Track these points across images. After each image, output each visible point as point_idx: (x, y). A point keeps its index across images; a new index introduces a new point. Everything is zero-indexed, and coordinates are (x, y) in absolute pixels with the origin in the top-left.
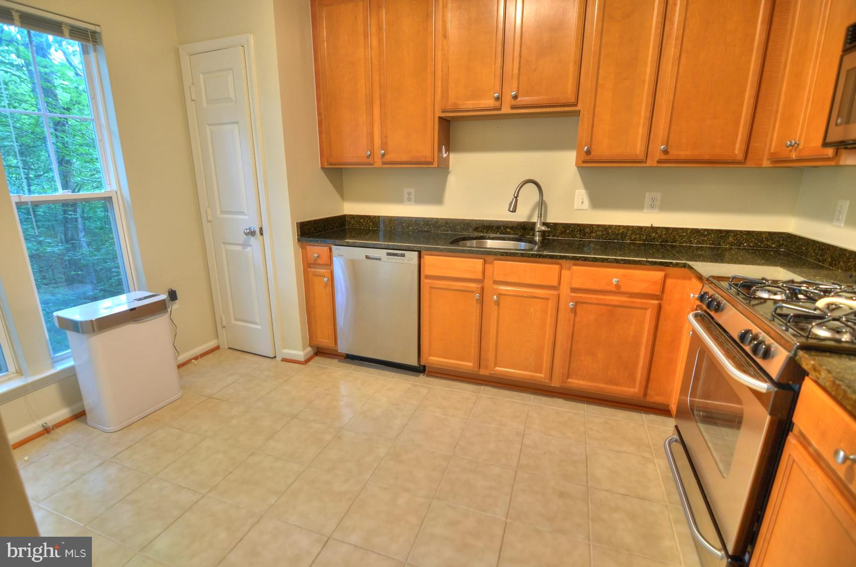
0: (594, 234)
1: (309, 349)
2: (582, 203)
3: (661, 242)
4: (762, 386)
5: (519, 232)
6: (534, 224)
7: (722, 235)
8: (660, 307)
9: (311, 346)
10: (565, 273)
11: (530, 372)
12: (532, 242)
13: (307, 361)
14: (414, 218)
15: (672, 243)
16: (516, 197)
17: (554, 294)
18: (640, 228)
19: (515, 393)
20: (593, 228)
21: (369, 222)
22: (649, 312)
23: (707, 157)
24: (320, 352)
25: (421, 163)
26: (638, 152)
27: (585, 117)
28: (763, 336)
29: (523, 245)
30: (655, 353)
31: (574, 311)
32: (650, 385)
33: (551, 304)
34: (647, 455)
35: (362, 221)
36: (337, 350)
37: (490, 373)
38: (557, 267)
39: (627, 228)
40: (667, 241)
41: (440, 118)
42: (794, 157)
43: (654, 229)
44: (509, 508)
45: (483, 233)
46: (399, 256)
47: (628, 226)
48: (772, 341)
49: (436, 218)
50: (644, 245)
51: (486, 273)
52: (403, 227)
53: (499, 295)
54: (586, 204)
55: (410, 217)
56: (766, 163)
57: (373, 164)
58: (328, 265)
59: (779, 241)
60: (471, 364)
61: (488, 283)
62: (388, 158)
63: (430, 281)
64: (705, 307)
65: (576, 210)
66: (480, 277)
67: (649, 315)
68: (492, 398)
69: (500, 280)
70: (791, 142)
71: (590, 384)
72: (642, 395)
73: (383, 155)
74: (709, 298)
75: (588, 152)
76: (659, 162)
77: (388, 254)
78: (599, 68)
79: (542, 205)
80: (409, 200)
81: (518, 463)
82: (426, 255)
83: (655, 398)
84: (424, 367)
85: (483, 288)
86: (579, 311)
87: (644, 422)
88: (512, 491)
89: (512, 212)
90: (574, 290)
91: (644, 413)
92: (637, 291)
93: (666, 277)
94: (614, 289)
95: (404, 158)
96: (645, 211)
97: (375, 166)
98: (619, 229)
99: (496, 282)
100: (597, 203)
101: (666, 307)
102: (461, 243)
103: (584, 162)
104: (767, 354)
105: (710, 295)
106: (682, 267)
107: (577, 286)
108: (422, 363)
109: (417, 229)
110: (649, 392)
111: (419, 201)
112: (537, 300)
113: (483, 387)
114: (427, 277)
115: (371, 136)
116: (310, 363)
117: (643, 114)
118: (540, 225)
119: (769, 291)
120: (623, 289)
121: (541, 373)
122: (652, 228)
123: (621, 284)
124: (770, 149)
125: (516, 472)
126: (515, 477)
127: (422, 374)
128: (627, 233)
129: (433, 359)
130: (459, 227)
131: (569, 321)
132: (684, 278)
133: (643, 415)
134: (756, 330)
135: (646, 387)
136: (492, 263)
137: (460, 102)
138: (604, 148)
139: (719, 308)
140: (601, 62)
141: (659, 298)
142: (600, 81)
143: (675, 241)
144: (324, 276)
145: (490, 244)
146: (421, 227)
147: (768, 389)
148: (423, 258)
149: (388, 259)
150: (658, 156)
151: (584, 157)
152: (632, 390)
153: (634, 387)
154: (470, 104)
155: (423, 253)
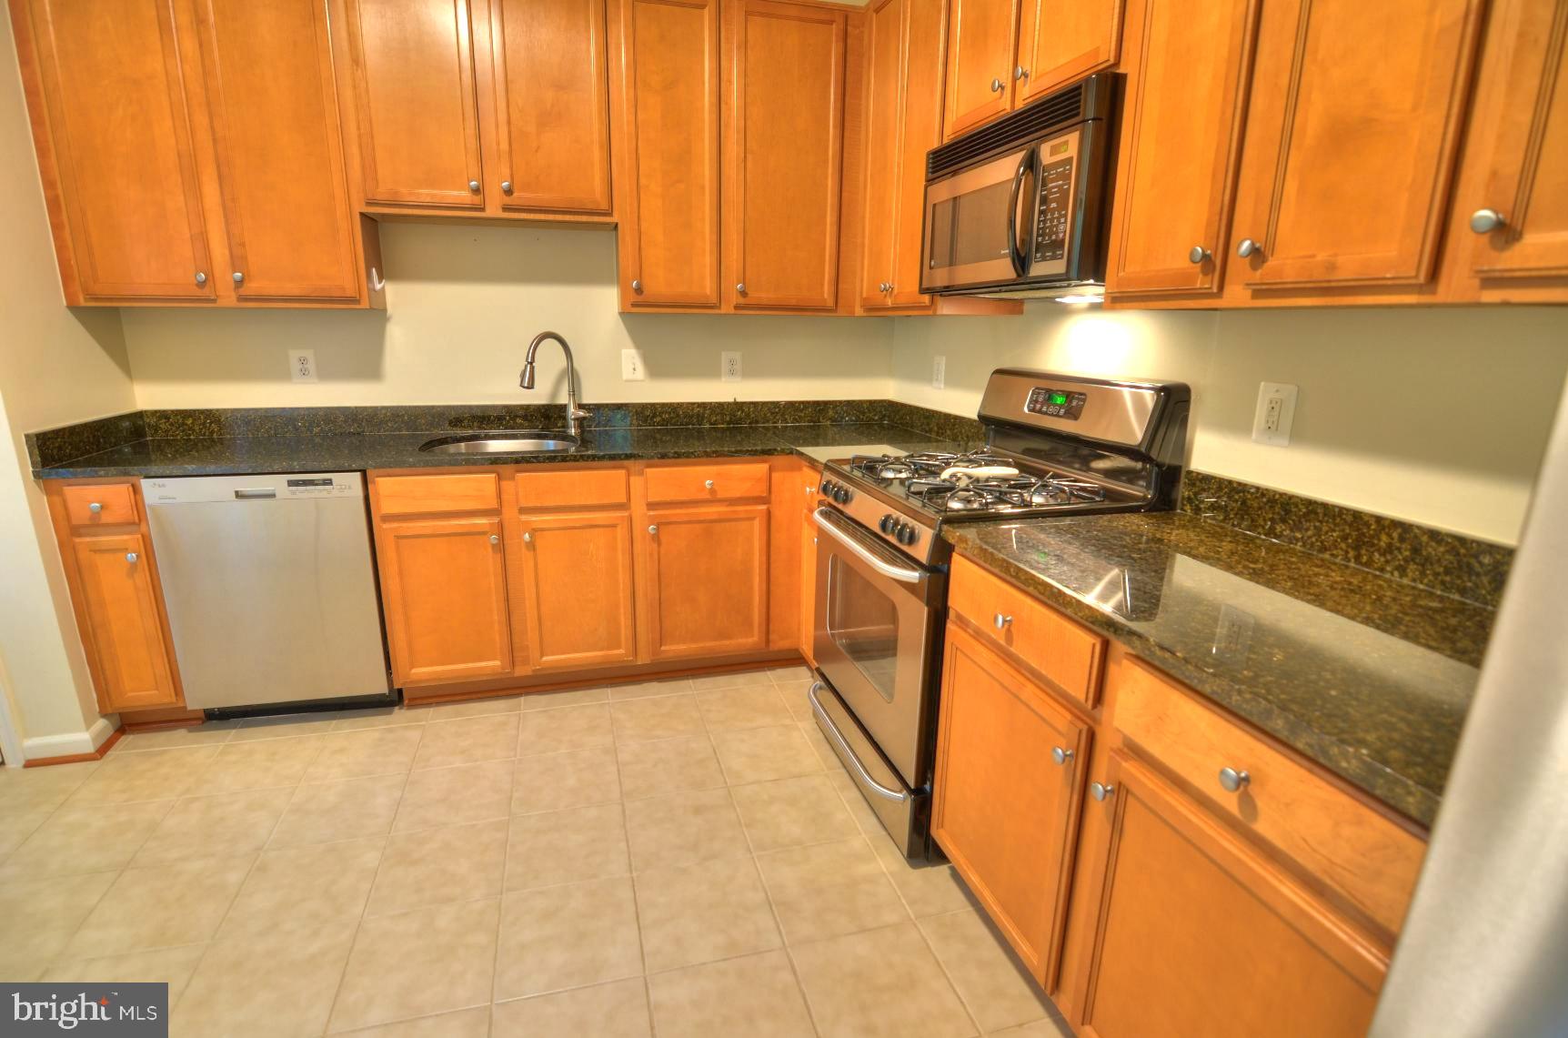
0: (658, 419)
1: (101, 723)
2: (634, 369)
3: (750, 423)
4: (912, 576)
5: (538, 423)
6: (564, 408)
7: (820, 408)
8: (769, 513)
9: (104, 715)
10: (635, 481)
11: (602, 650)
12: (564, 437)
13: (103, 750)
14: (320, 408)
15: (763, 423)
16: (531, 363)
17: (623, 517)
18: (721, 405)
19: (579, 694)
20: (656, 409)
21: (211, 423)
22: (757, 523)
23: (793, 302)
24: (130, 725)
25: (331, 300)
26: (708, 293)
27: (626, 232)
28: (904, 518)
29: (551, 445)
30: (772, 579)
31: (656, 538)
32: (771, 627)
33: (621, 532)
34: (788, 722)
35: (189, 421)
36: (185, 707)
37: (533, 671)
38: (622, 472)
39: (703, 405)
40: (757, 422)
41: (362, 214)
42: (890, 303)
43: (739, 406)
44: (629, 858)
45: (472, 428)
46: (317, 485)
47: (704, 403)
48: (915, 522)
49: (371, 407)
50: (728, 429)
51: (505, 497)
52: (296, 429)
53: (534, 532)
54: (640, 373)
55: (312, 408)
56: (859, 311)
57: (214, 301)
58: (134, 523)
59: (881, 412)
60: (498, 663)
61: (510, 513)
62: (252, 287)
63: (395, 525)
64: (831, 500)
65: (627, 381)
66: (494, 504)
67: (757, 526)
68: (544, 711)
69: (531, 505)
70: (885, 286)
71: (694, 646)
72: (764, 644)
73: (239, 283)
74: (834, 487)
75: (639, 291)
76: (737, 307)
77: (291, 483)
78: (637, 159)
79: (571, 376)
80: (304, 372)
81: (621, 792)
82: (377, 477)
83: (780, 644)
84: (400, 691)
85: (501, 525)
86: (664, 539)
87: (771, 681)
88: (626, 832)
89: (528, 388)
90: (651, 506)
91: (769, 670)
92: (738, 495)
93: (771, 470)
94: (708, 497)
95: (292, 288)
96: (723, 379)
97: (220, 303)
98: (693, 409)
99: (523, 511)
100: (656, 369)
101: (778, 513)
102: (437, 449)
103: (634, 305)
104: (912, 539)
105: (833, 483)
106: (788, 454)
107: (657, 499)
108: (396, 686)
109: (330, 430)
110: (772, 637)
111: (327, 373)
112: (596, 530)
113: (522, 699)
114: (388, 518)
115: (202, 240)
116: (112, 753)
117: (707, 236)
118: (575, 408)
119: (894, 470)
120: (720, 495)
121: (619, 647)
122: (736, 403)
123: (716, 488)
124: (861, 293)
125: (623, 805)
126: (624, 811)
127: (397, 708)
128: (703, 414)
129: (421, 672)
131: (651, 555)
132: (793, 468)
133: (768, 673)
134: (896, 514)
135: (768, 632)
136: (513, 478)
137: (403, 190)
138: (659, 284)
139: (847, 499)
140: (640, 151)
141: (765, 500)
142: (643, 181)
143: (768, 421)
144: (126, 550)
145: (496, 446)
146: (340, 426)
147: (920, 577)
148: (374, 482)
149: (294, 493)
150: (736, 299)
151: (633, 298)
152: (748, 641)
153: (753, 636)
154: (426, 194)
155: (369, 473)
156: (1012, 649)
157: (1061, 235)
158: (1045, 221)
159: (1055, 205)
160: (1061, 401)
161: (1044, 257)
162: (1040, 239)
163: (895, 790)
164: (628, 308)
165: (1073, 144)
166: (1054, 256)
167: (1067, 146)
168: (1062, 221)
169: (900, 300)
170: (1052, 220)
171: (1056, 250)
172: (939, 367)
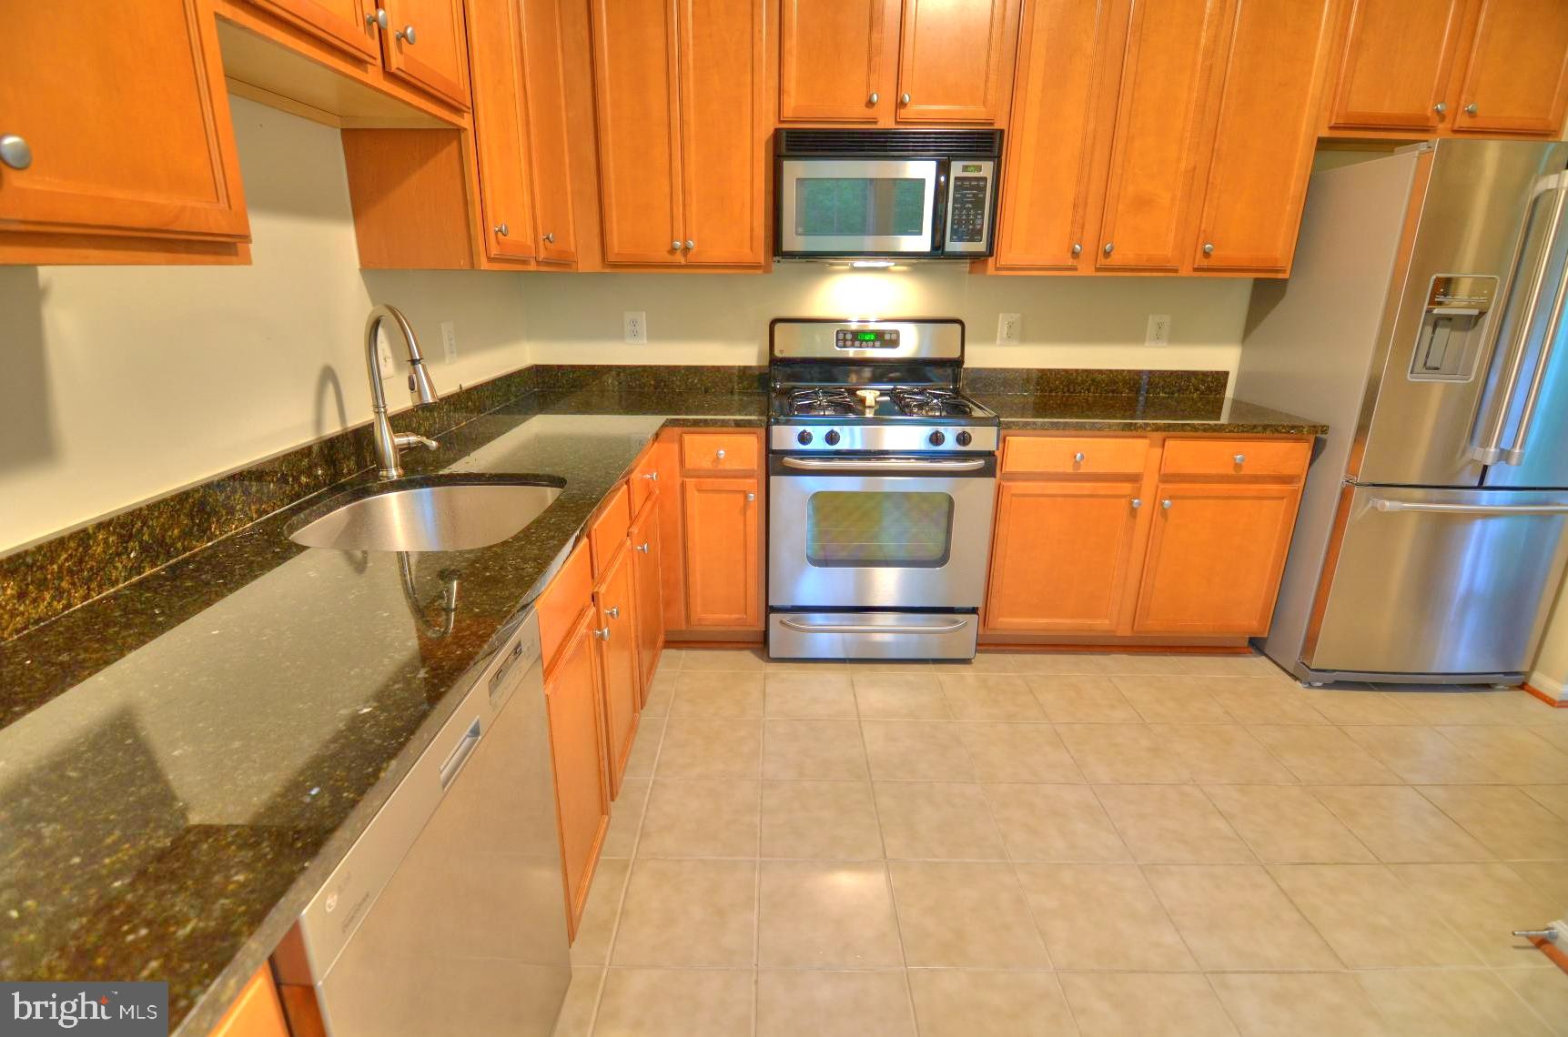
157: (978, 227)
158: (960, 215)
159: (970, 206)
160: (872, 337)
161: (960, 240)
162: (956, 227)
163: (956, 622)
164: (484, 264)
165: (987, 169)
166: (972, 240)
167: (979, 169)
168: (979, 217)
169: (704, 259)
170: (968, 215)
171: (974, 235)
172: (634, 323)
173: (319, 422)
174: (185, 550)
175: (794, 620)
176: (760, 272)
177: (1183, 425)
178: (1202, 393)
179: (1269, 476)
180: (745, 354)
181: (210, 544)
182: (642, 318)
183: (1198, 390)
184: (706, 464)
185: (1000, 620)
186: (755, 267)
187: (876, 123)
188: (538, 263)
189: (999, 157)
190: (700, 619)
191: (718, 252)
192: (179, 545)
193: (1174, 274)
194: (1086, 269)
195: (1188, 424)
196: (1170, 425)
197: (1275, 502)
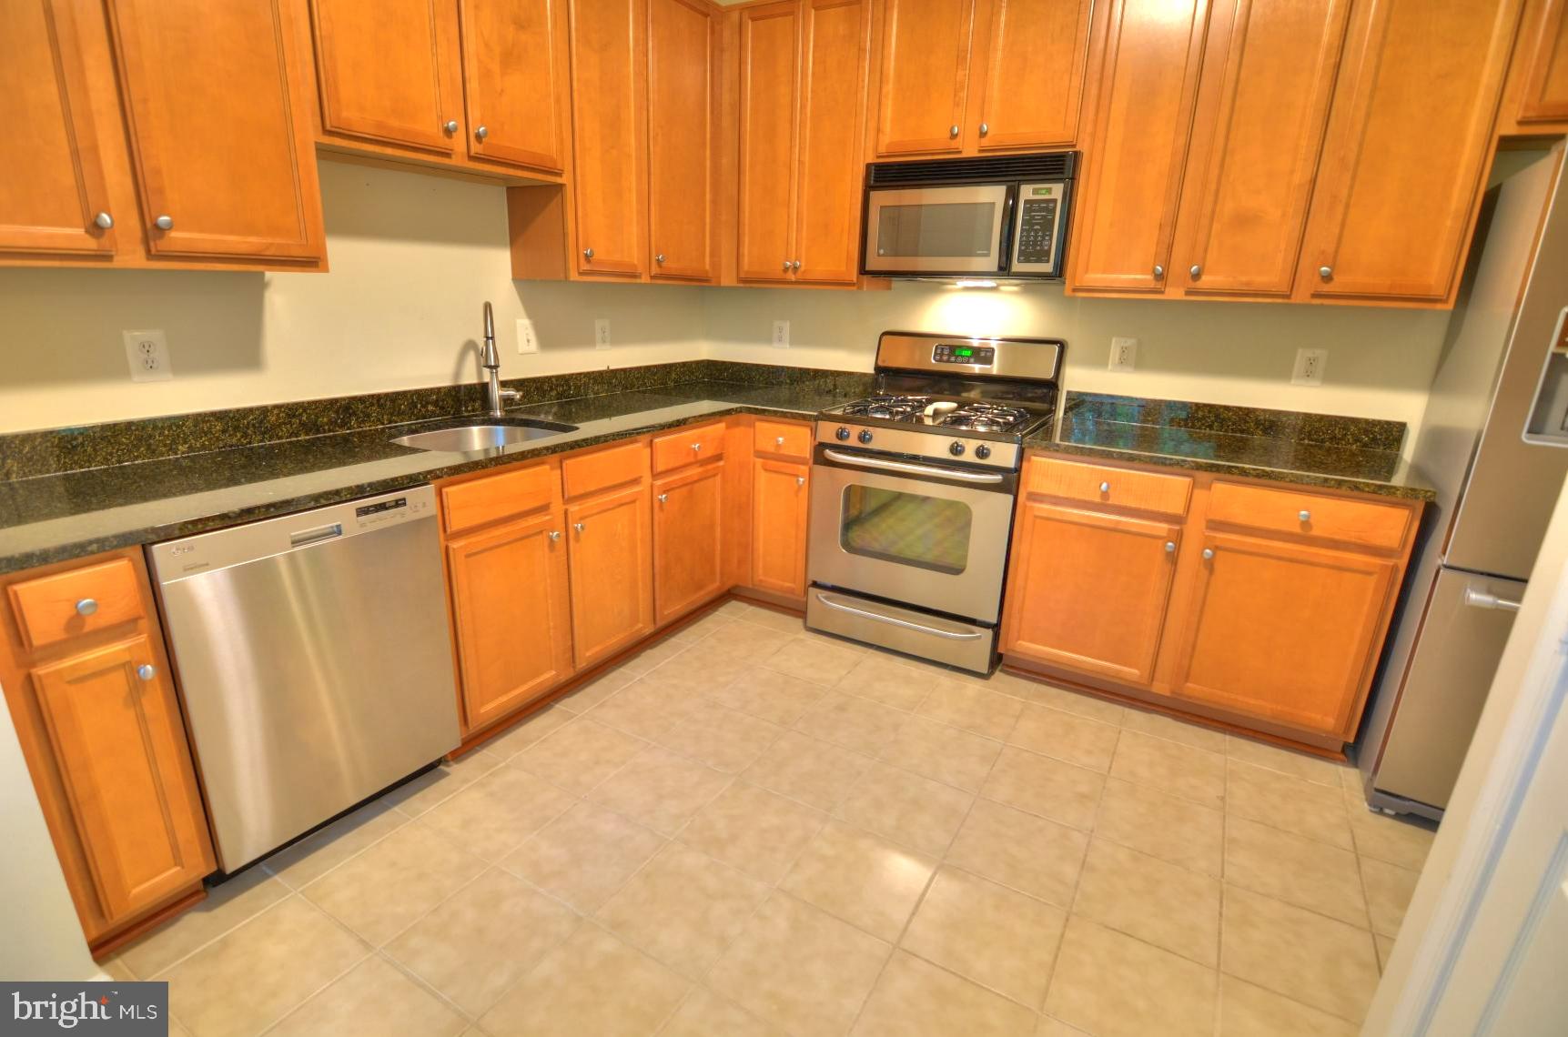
2: (528, 342)
3: (621, 390)
6: (480, 387)
8: (724, 467)
15: (630, 389)
16: (491, 338)
17: (640, 491)
23: (689, 273)
26: (634, 261)
33: (639, 506)
39: (588, 375)
40: (626, 388)
46: (389, 509)
53: (581, 520)
54: (534, 346)
62: (178, 239)
65: (522, 355)
70: (793, 263)
71: (683, 603)
73: (163, 230)
75: (590, 258)
77: (363, 512)
80: (151, 365)
82: (445, 487)
87: (730, 618)
92: (709, 455)
93: (726, 428)
94: (693, 460)
96: (597, 348)
98: (580, 380)
100: (546, 339)
103: (583, 274)
111: (186, 364)
112: (623, 509)
118: (496, 387)
122: (608, 371)
124: (739, 266)
129: (489, 709)
130: (325, 420)
138: (600, 252)
143: (633, 387)
144: (128, 664)
149: (363, 525)
150: (655, 269)
151: (583, 265)
153: (716, 581)
156: (1110, 502)
157: (1046, 248)
158: (1028, 236)
159: (1039, 227)
160: (968, 353)
161: (1027, 261)
162: (1023, 248)
163: (972, 632)
164: (574, 276)
165: (1057, 191)
166: (1039, 261)
167: (1049, 191)
168: (1047, 238)
169: (809, 277)
170: (1036, 237)
171: (1042, 256)
172: (781, 330)
173: (457, 374)
174: (330, 431)
175: (826, 598)
176: (855, 288)
177: (1229, 467)
178: (1365, 445)
179: (1355, 544)
180: (863, 363)
181: (348, 431)
182: (787, 326)
183: (1358, 441)
184: (771, 449)
185: (1020, 642)
186: (850, 284)
187: (960, 152)
188: (652, 277)
189: (1073, 179)
190: (761, 581)
191: (822, 269)
192: (327, 427)
193: (1286, 301)
194: (1174, 293)
195: (1237, 467)
196: (1213, 465)
197: (1359, 576)
